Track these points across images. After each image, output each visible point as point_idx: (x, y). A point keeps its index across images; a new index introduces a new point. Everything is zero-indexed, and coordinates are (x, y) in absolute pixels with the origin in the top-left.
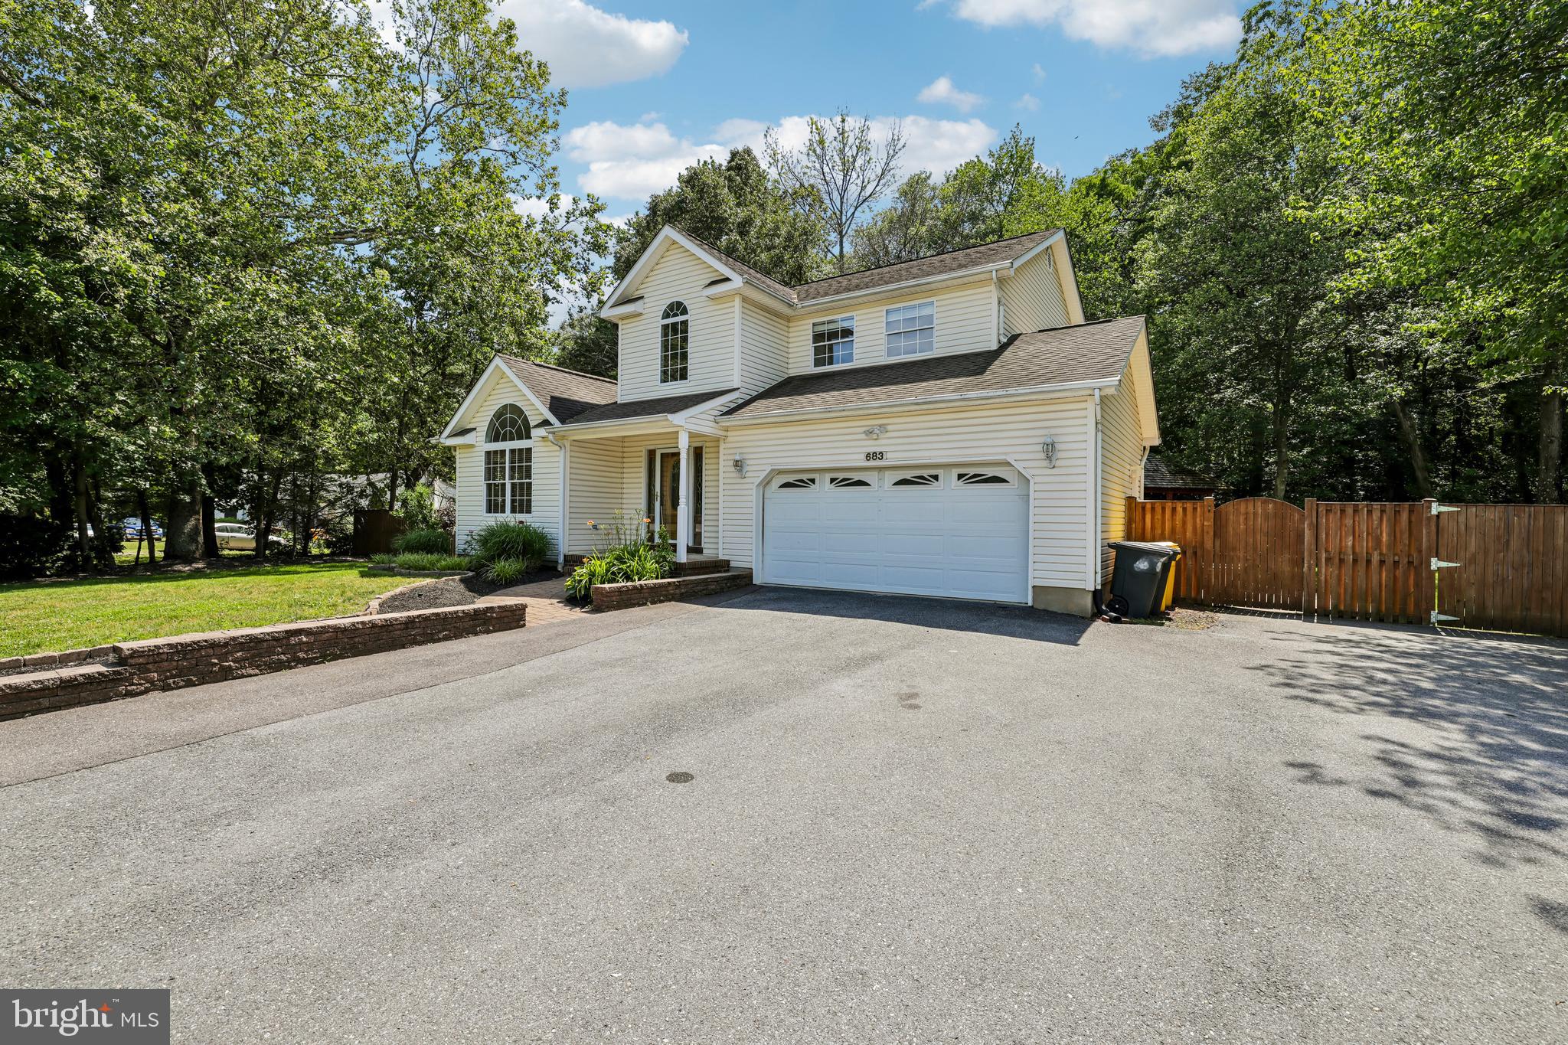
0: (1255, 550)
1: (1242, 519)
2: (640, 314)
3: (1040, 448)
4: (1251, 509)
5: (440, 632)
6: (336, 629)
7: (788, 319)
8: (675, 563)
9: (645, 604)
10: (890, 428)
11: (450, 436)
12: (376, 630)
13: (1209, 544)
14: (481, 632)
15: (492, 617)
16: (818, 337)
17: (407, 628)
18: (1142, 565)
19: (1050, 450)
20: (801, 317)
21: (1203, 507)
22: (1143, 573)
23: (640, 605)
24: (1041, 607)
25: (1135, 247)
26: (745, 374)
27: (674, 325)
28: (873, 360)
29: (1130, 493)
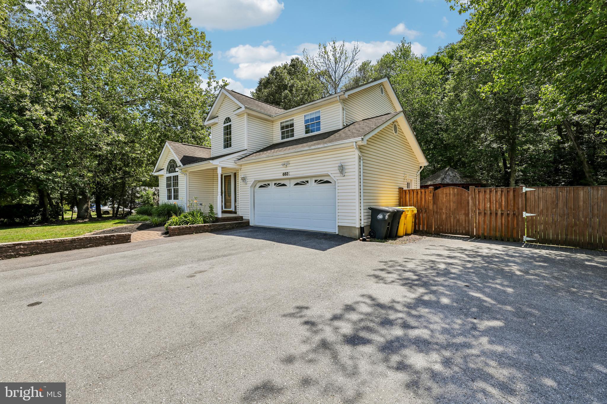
0: (450, 209)
1: (444, 196)
2: (217, 123)
3: (337, 168)
4: (448, 192)
5: (88, 244)
6: (37, 243)
7: (273, 122)
8: (217, 218)
9: (193, 234)
10: (290, 162)
11: (156, 172)
12: (57, 243)
13: (431, 207)
14: (108, 244)
15: (114, 239)
16: (282, 128)
17: (72, 243)
18: (380, 217)
19: (342, 169)
20: (276, 120)
21: (428, 191)
22: (381, 220)
23: (189, 234)
24: (341, 234)
25: (446, 83)
26: (249, 143)
27: (227, 126)
28: (300, 136)
29: (401, 186)
